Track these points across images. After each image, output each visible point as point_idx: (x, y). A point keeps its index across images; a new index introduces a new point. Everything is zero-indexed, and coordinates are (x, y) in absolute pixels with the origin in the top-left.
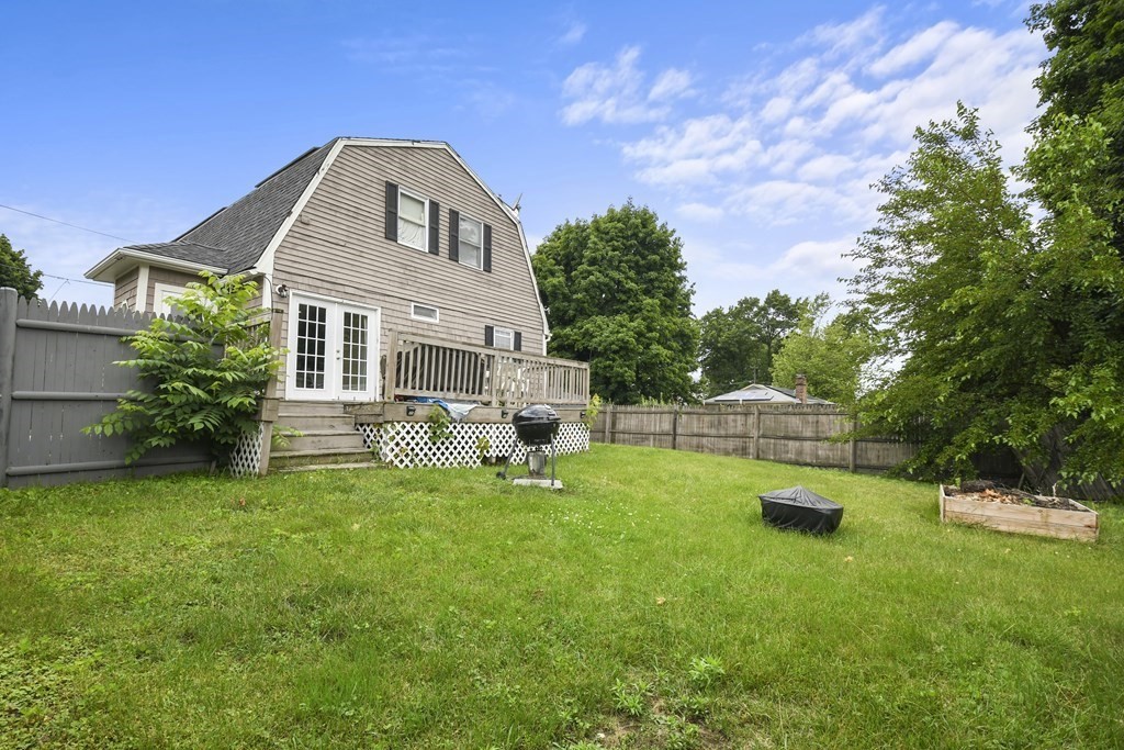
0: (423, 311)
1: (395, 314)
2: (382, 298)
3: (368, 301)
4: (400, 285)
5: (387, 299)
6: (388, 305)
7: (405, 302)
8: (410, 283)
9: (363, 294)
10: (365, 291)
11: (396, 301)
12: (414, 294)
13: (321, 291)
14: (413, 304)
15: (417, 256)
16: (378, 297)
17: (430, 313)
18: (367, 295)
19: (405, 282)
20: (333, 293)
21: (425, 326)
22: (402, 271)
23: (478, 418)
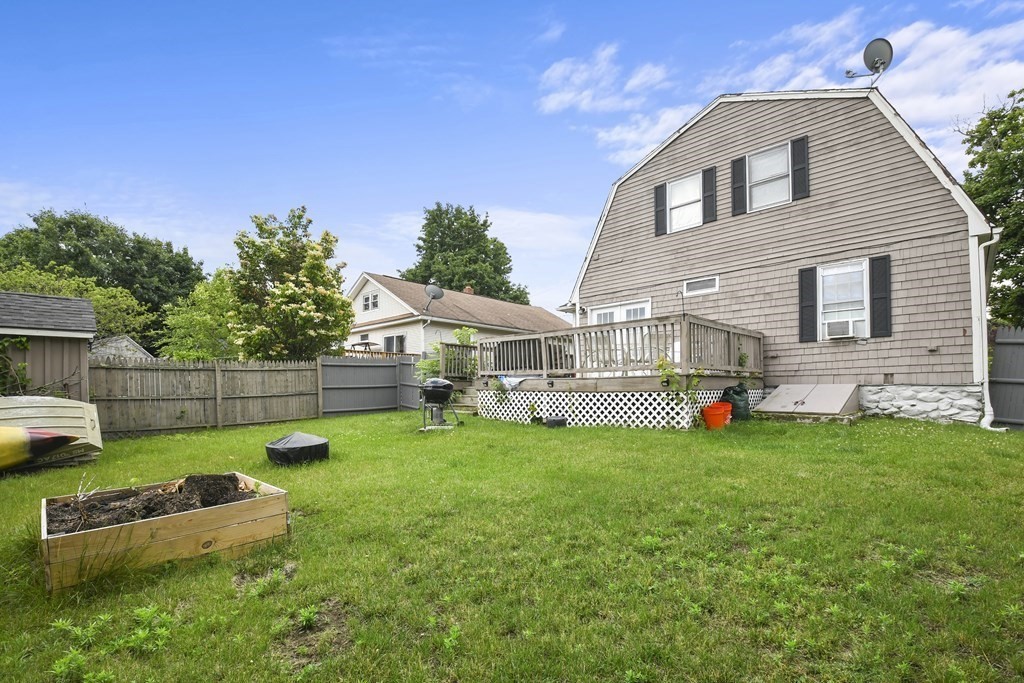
0: (698, 285)
1: (666, 298)
2: (652, 289)
3: (640, 296)
4: (671, 271)
5: (657, 288)
6: (658, 293)
7: (677, 284)
8: (683, 264)
9: (635, 292)
10: (638, 289)
11: (666, 286)
12: (687, 272)
13: (606, 302)
14: (685, 283)
15: (690, 234)
16: (648, 290)
17: (710, 283)
18: (639, 291)
19: (675, 265)
20: (615, 300)
21: (701, 299)
22: (673, 257)
23: (528, 388)
